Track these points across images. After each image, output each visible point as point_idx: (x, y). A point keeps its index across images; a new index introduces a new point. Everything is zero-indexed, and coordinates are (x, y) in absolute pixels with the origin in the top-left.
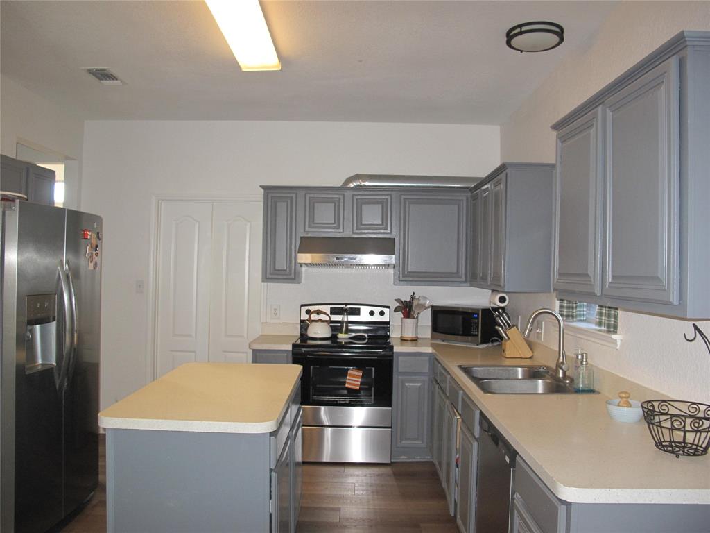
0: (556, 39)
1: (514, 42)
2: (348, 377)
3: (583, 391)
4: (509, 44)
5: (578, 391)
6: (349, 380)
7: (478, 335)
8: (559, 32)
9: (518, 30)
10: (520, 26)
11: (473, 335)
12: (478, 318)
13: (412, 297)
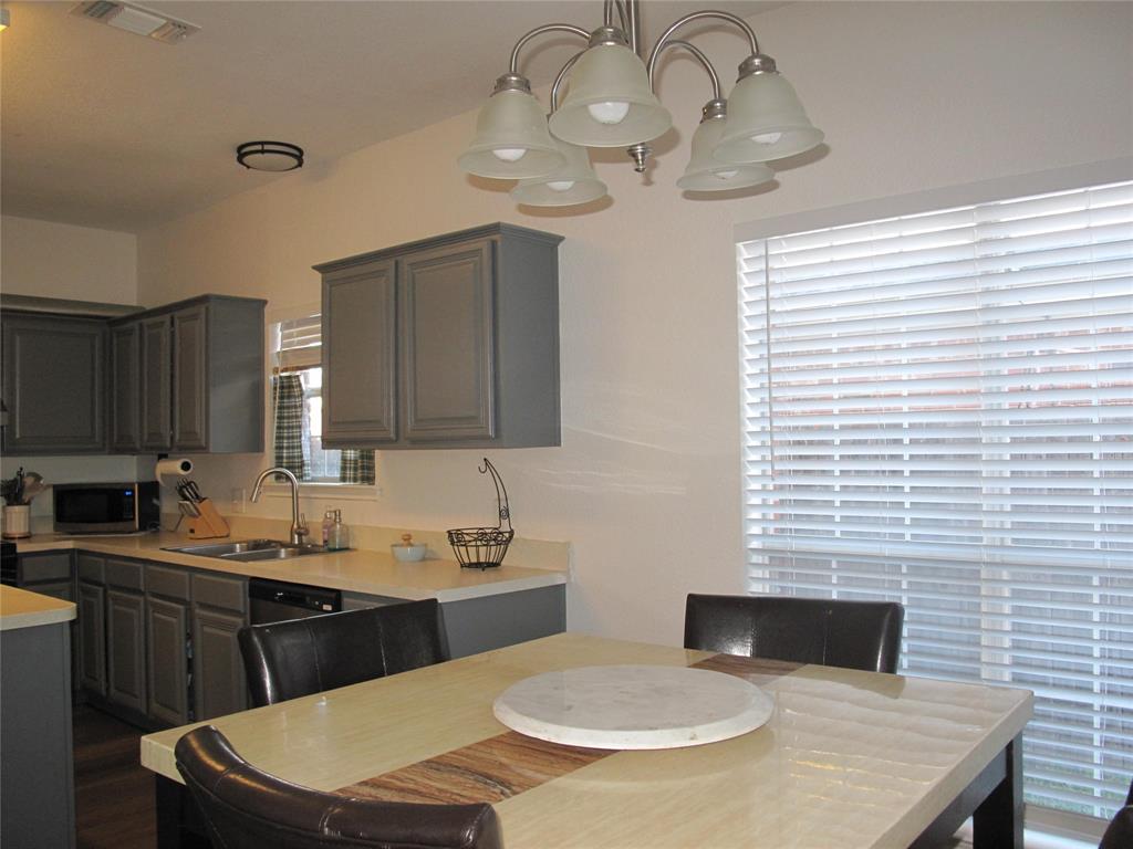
0: (295, 162)
1: (247, 159)
3: (340, 550)
4: (240, 160)
5: (335, 550)
7: (134, 519)
8: (299, 155)
9: (259, 147)
10: (263, 143)
11: (126, 520)
12: (133, 496)
13: (19, 474)
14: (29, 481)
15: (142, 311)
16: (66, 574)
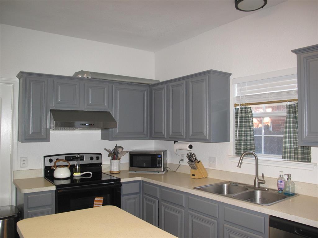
2: (95, 203)
6: (95, 204)
7: (162, 167)
11: (159, 167)
12: (161, 157)
13: (116, 147)
14: (120, 150)
15: (157, 82)
16: (138, 191)
